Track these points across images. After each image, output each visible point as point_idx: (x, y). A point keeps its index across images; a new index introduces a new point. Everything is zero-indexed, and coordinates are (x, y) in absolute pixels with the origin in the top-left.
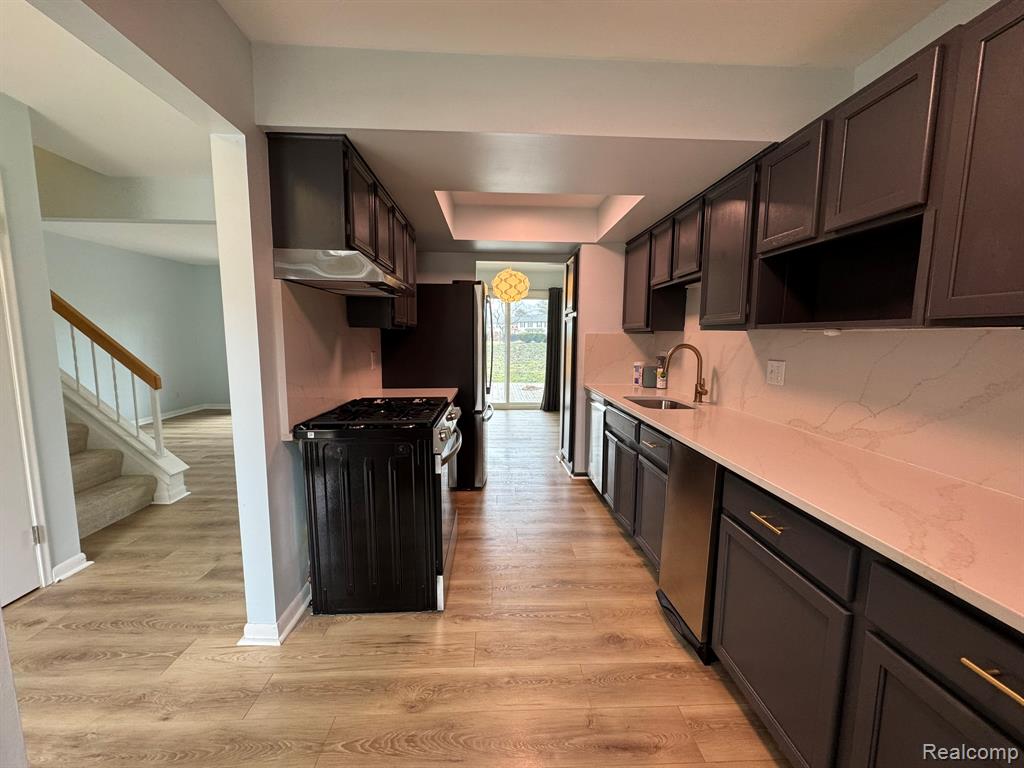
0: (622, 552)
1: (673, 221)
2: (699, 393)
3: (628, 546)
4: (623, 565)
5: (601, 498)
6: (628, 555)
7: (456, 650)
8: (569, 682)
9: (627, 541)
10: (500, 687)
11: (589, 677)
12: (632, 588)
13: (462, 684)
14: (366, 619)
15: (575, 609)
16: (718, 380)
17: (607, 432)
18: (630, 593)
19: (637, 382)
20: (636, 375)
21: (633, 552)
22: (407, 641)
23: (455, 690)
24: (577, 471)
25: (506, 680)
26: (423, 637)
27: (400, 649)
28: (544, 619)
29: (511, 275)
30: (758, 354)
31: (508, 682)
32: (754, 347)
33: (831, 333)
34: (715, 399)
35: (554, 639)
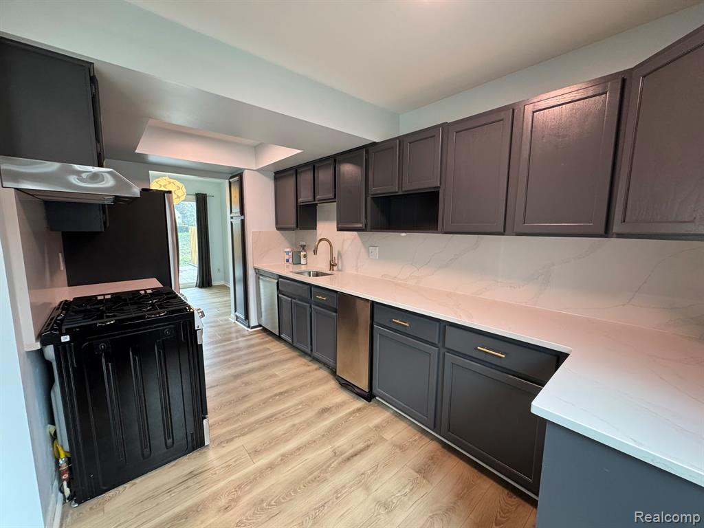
0: (304, 365)
1: (314, 166)
2: (332, 265)
3: (306, 361)
4: (309, 372)
5: (279, 338)
6: (309, 366)
7: (235, 462)
8: (315, 442)
9: (305, 358)
10: (279, 465)
11: (323, 434)
12: (321, 382)
13: (252, 477)
14: (141, 481)
15: (298, 404)
16: (341, 257)
17: (280, 295)
18: (320, 385)
19: (288, 261)
20: (287, 257)
21: (310, 363)
22: (193, 475)
23: (250, 482)
24: (252, 325)
25: (279, 459)
26: (204, 467)
27: (190, 483)
28: (282, 417)
29: (170, 183)
30: (363, 243)
31: (282, 460)
32: (361, 239)
33: (403, 234)
34: (340, 268)
35: (294, 425)
